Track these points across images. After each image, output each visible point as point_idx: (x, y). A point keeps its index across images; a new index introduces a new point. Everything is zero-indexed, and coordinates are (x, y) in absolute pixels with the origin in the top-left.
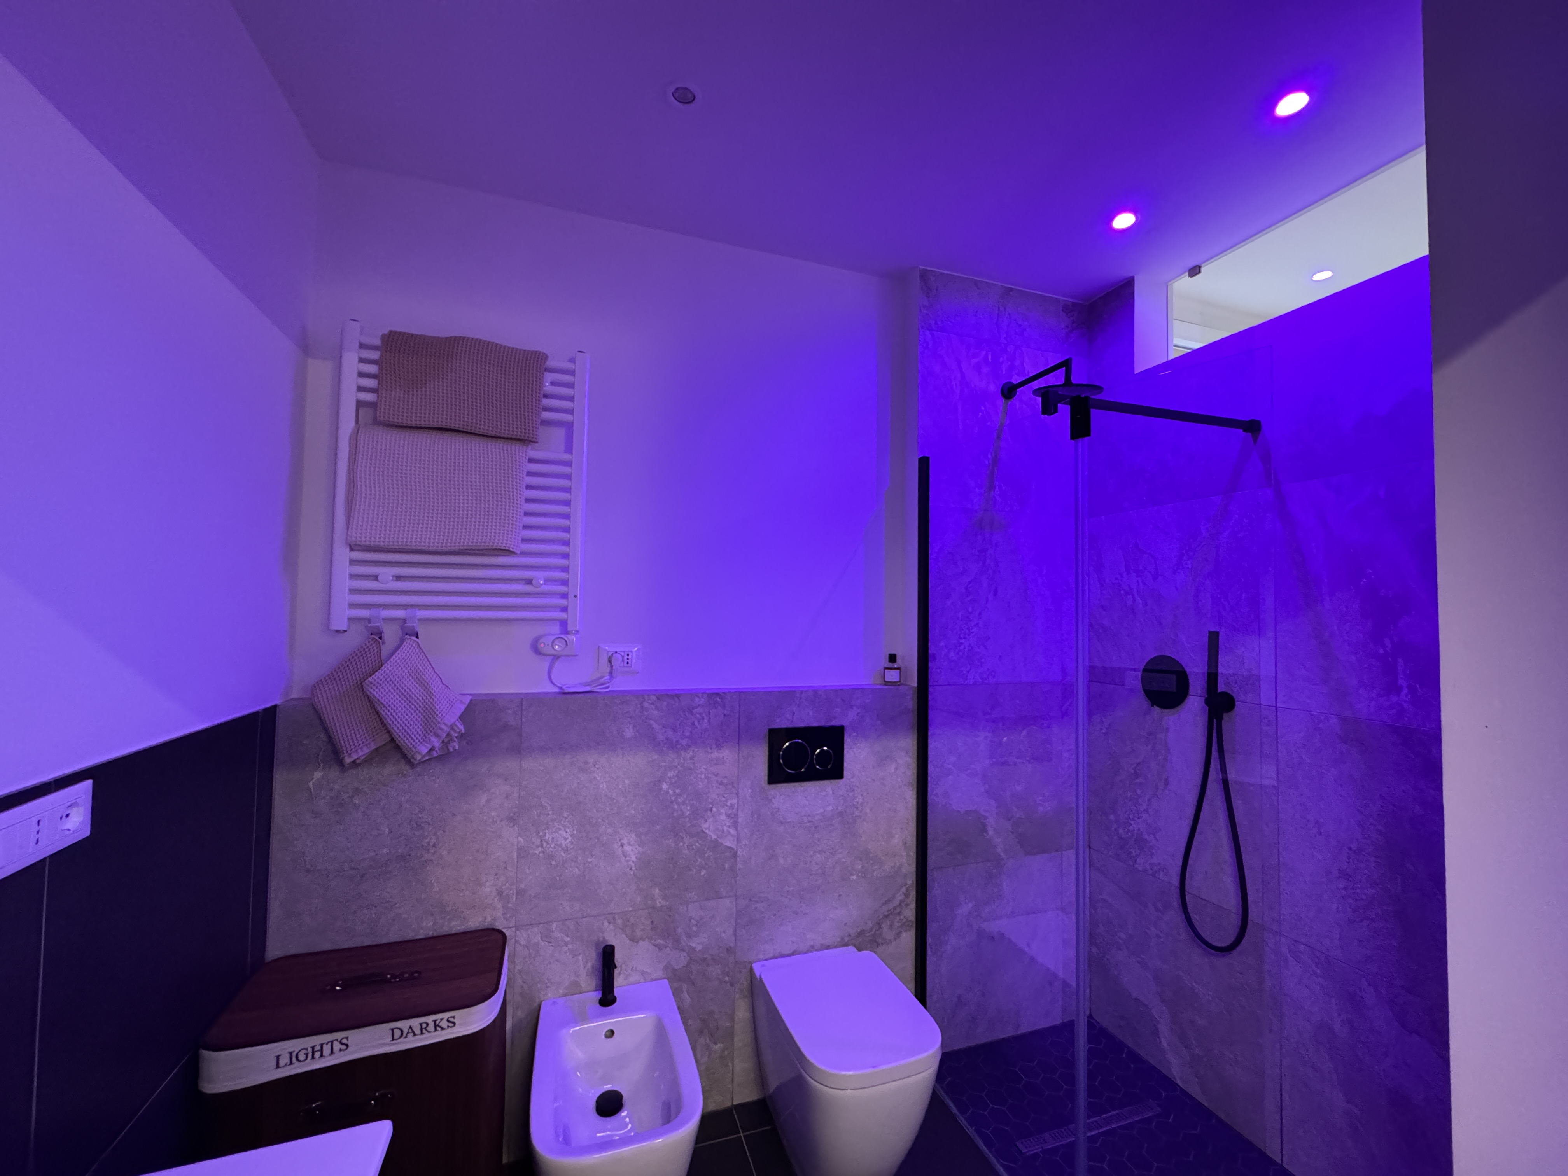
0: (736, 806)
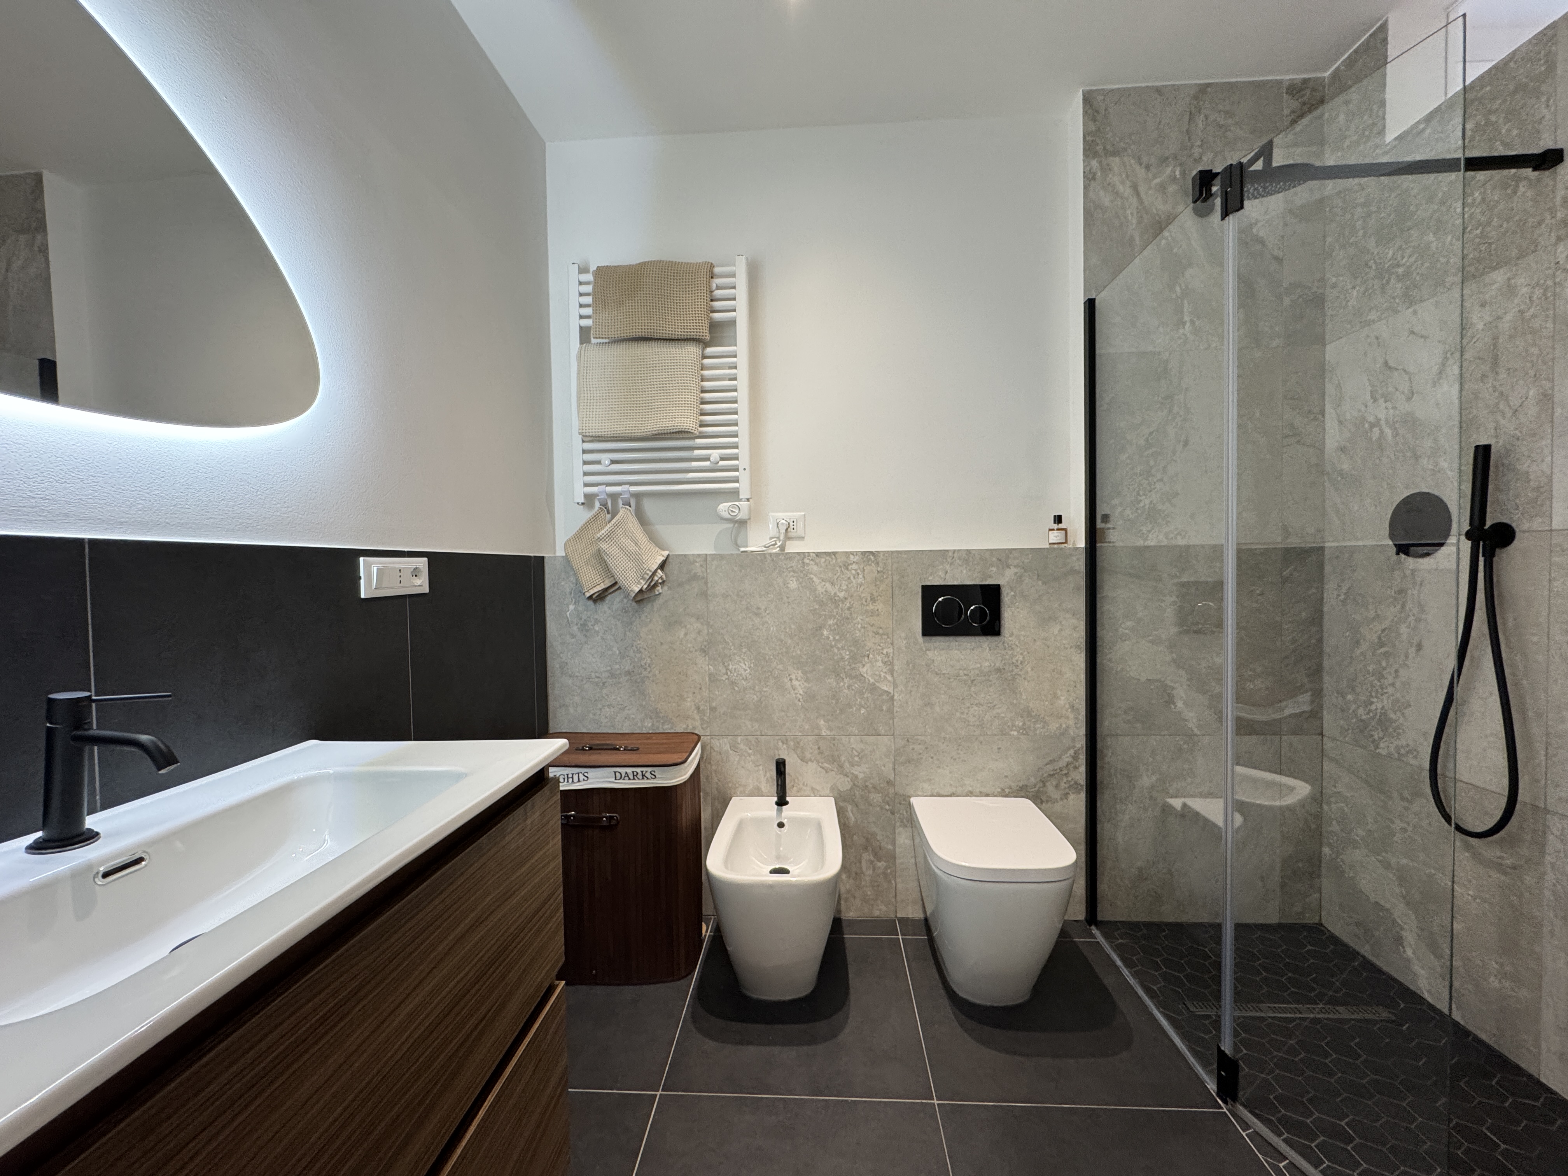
0: (891, 655)
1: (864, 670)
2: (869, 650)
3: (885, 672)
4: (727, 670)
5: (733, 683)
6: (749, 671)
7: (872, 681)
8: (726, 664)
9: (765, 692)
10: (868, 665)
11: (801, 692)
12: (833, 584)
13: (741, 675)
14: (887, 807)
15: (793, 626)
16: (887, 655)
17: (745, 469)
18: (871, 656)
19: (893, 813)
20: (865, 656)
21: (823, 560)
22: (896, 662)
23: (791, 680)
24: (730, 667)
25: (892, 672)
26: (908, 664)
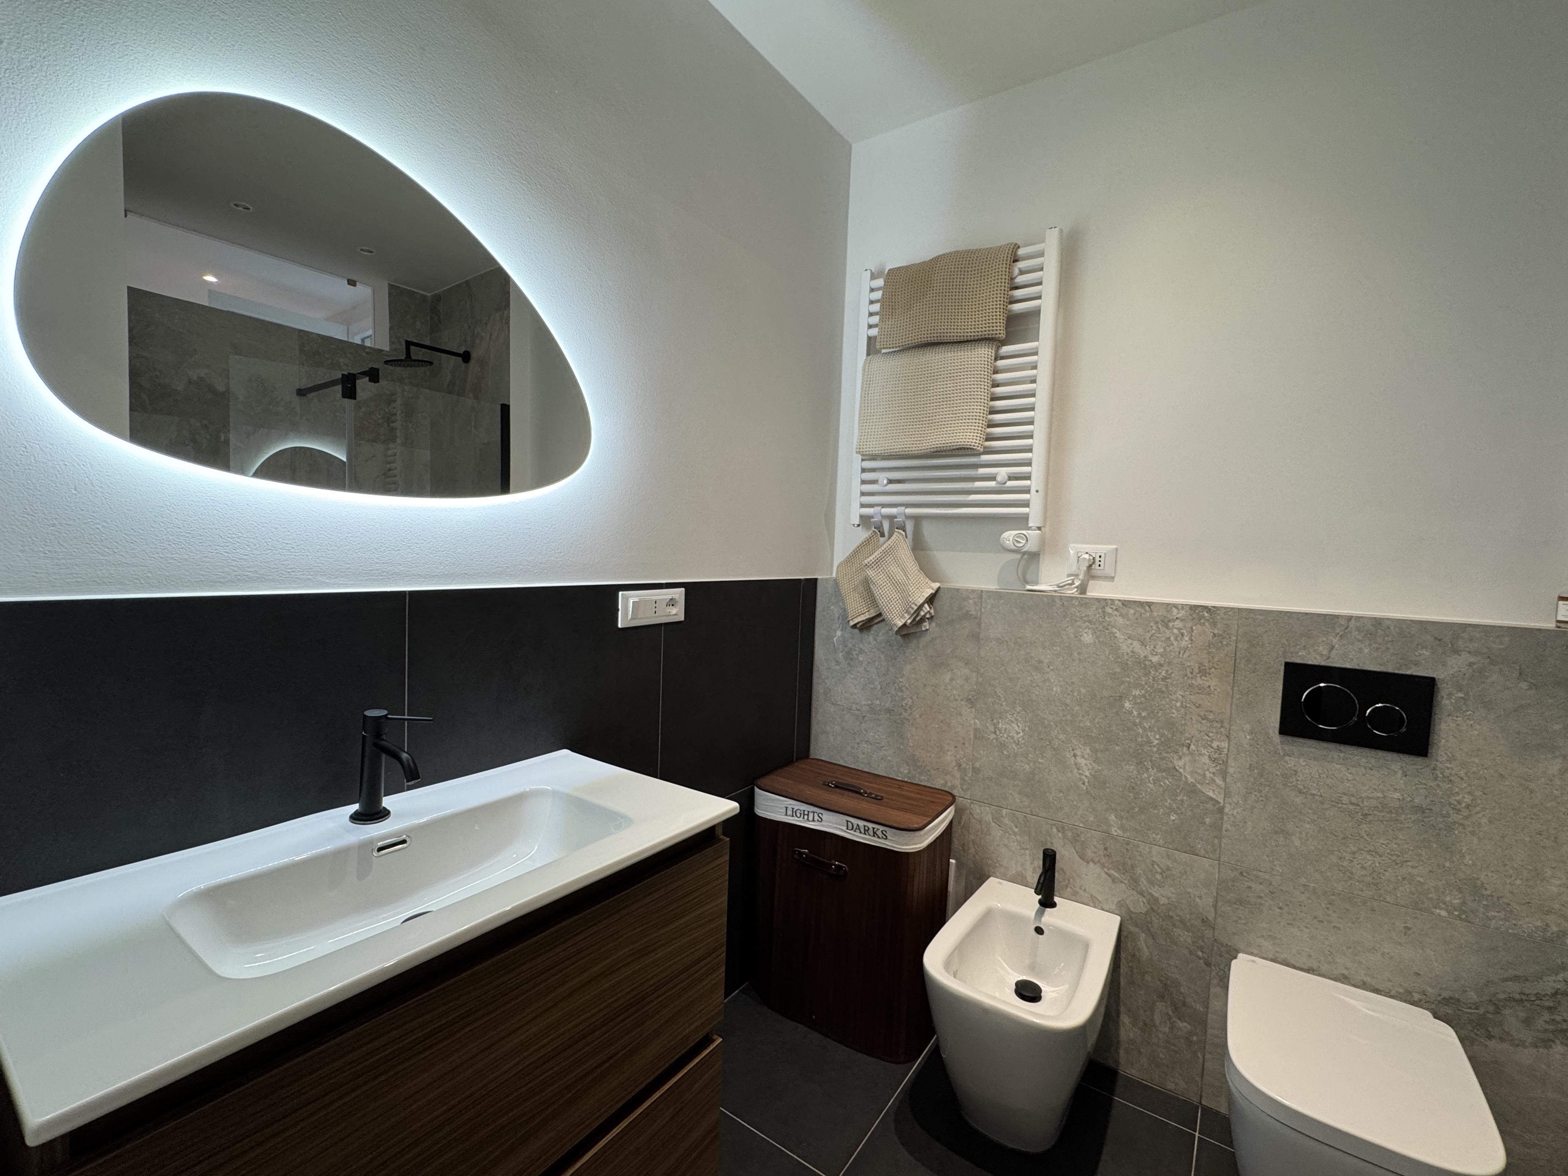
0: (1226, 751)
1: (1181, 763)
2: (1191, 739)
3: (1214, 773)
4: (995, 728)
5: (1003, 745)
6: (1021, 734)
7: (1190, 780)
8: (995, 721)
9: (1040, 763)
10: (1187, 758)
11: (1087, 774)
12: (1143, 644)
13: (1012, 737)
14: (1200, 954)
15: (1083, 690)
16: (1219, 750)
17: (1037, 491)
18: (1192, 747)
19: (1208, 964)
20: (1183, 745)
21: (1132, 611)
22: (1231, 762)
23: (1075, 756)
24: (1000, 725)
25: (1224, 774)
26: (1251, 767)
